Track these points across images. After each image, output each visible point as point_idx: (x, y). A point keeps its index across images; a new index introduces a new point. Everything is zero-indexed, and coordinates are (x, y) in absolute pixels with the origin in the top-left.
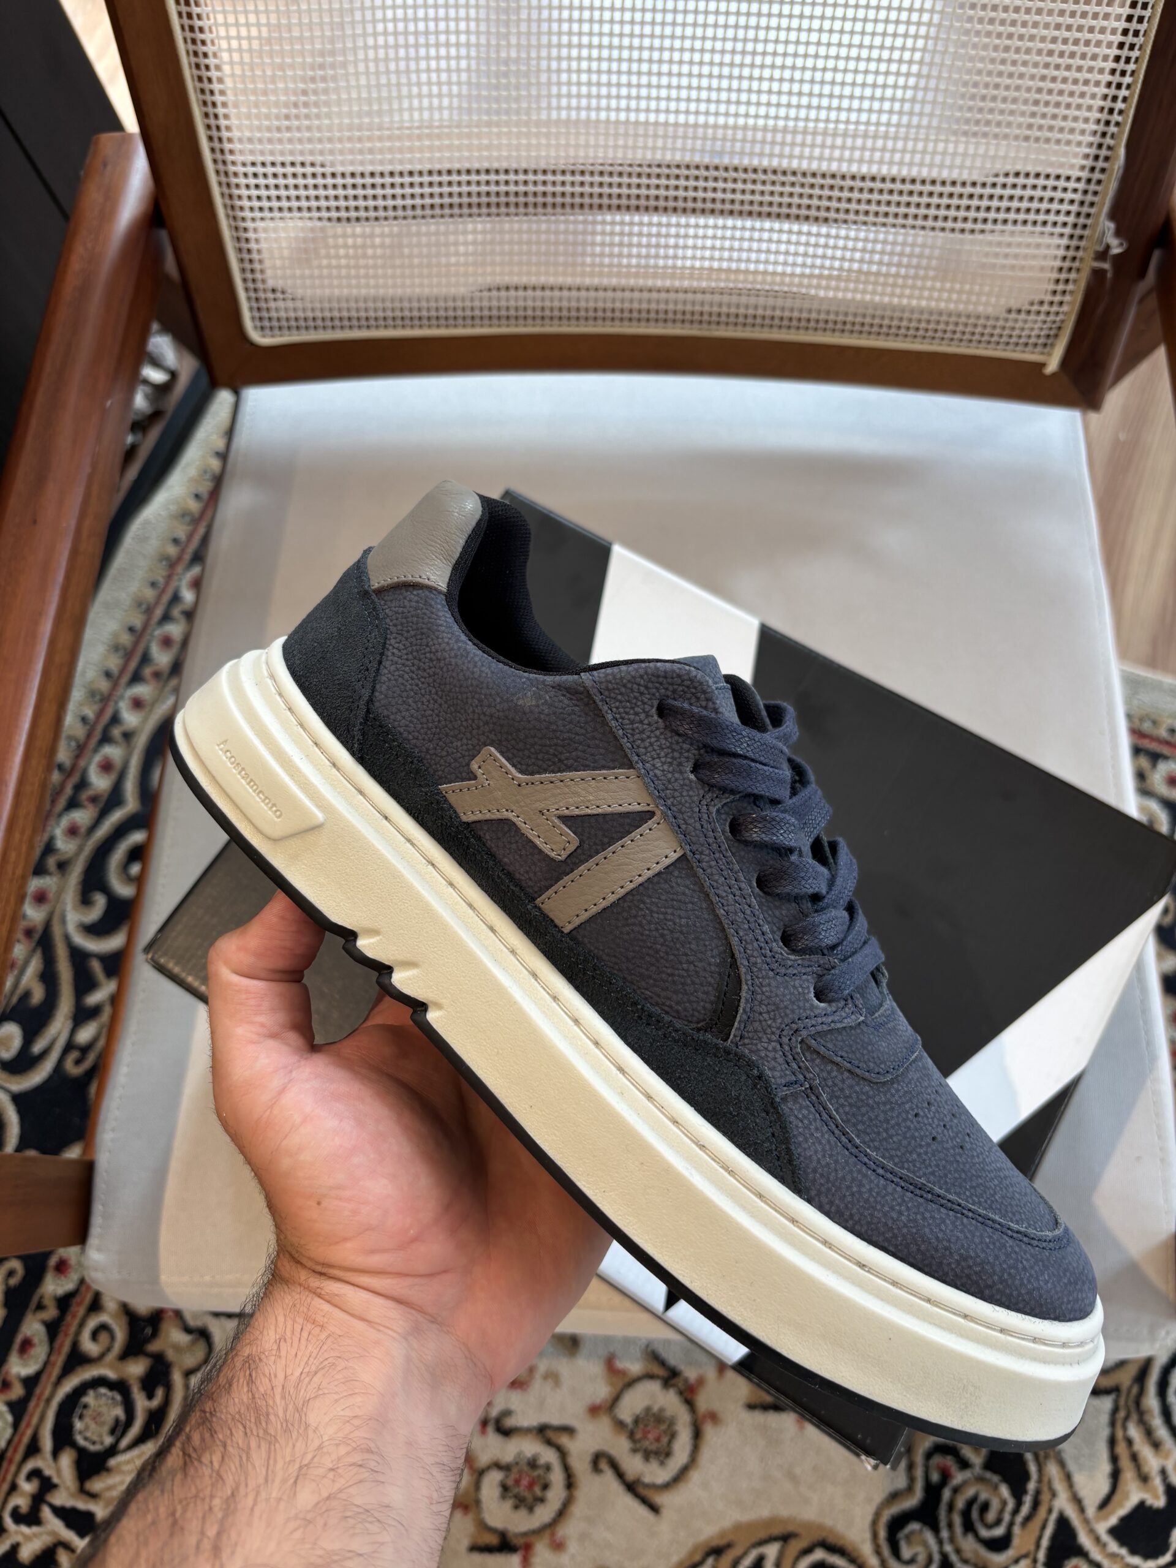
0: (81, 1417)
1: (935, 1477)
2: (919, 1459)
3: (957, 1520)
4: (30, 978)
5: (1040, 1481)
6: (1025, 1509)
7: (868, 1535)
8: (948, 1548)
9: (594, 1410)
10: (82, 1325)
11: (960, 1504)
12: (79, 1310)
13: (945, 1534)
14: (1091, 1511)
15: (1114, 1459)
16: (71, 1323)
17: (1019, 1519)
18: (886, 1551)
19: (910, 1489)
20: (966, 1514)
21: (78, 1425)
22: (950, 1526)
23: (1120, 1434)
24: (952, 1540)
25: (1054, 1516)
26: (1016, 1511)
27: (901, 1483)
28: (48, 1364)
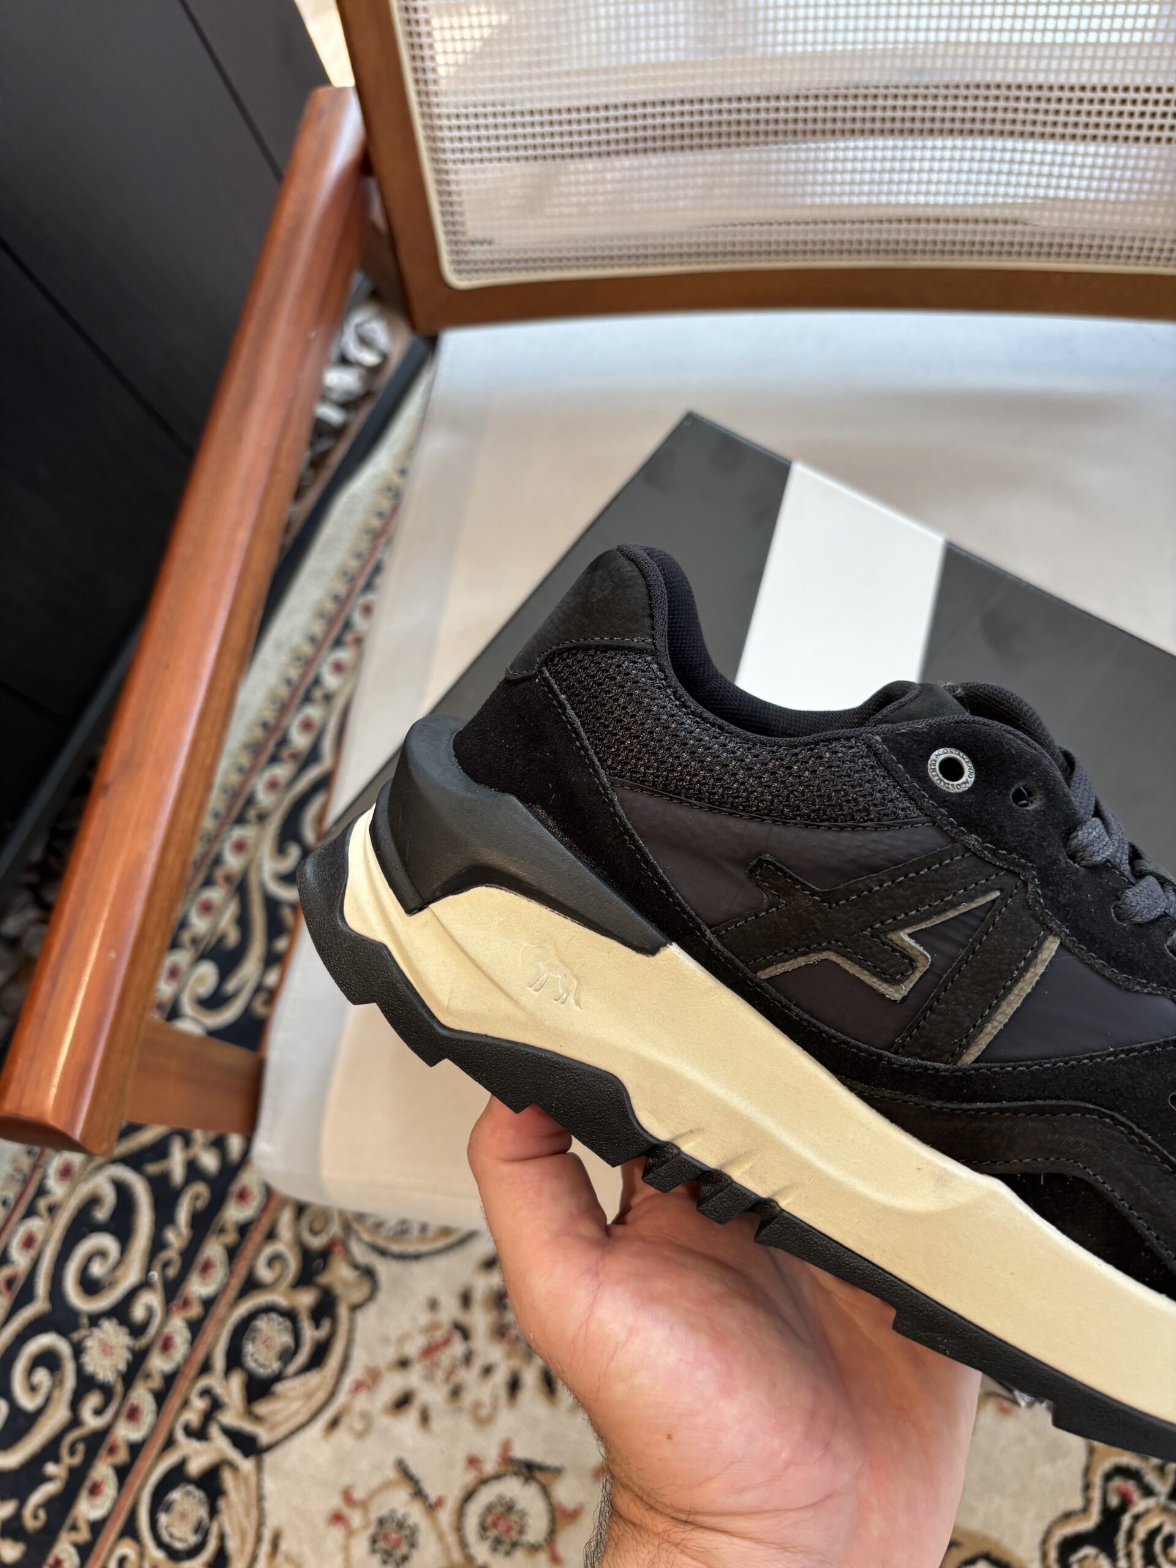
0: (253, 1340)
1: (1114, 1501)
2: (1097, 1480)
3: (1138, 1551)
4: (227, 921)
7: (1036, 1554)
10: (258, 1251)
11: (1141, 1532)
12: (257, 1236)
16: (249, 1250)
19: (1085, 1510)
20: (1148, 1545)
21: (249, 1348)
22: (1129, 1555)
27: (1076, 1502)
28: (225, 1287)
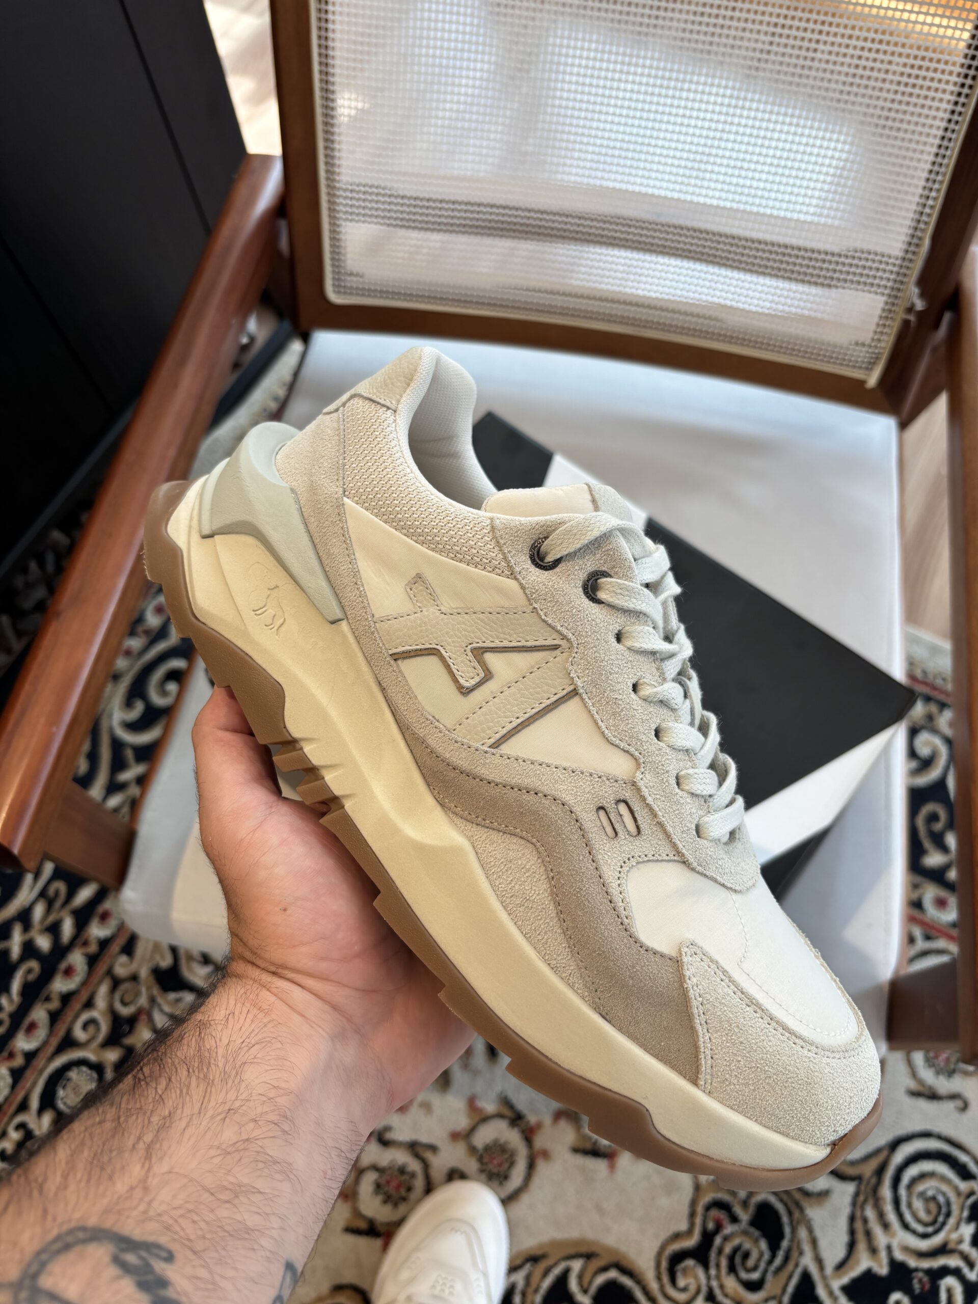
0: (64, 1087)
1: (711, 1226)
2: (700, 1209)
3: (724, 1263)
5: (792, 1240)
6: (778, 1261)
7: (653, 1264)
8: (714, 1284)
9: (455, 1136)
10: (77, 1017)
11: (728, 1249)
12: (76, 1005)
13: (713, 1272)
14: (829, 1270)
15: (852, 1232)
16: (69, 1015)
17: (773, 1268)
18: (666, 1279)
19: (690, 1232)
20: (731, 1259)
21: (61, 1093)
22: (718, 1266)
23: (858, 1214)
24: (718, 1277)
25: (799, 1271)
26: (770, 1262)
27: (683, 1226)
28: (45, 1043)
